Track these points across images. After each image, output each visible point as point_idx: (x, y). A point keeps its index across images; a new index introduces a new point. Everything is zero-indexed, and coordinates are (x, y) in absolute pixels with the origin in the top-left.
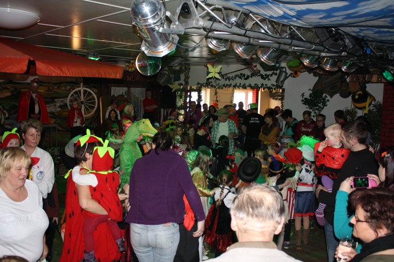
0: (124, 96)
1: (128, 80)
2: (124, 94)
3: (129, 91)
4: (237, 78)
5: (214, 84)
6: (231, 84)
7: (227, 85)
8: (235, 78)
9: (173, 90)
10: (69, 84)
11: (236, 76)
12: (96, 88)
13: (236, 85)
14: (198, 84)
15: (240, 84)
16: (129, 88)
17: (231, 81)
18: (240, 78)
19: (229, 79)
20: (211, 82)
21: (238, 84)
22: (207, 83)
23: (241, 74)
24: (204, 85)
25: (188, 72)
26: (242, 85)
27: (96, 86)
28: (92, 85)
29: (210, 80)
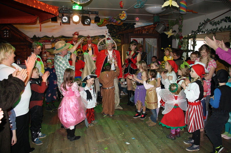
0: (140, 44)
1: (143, 33)
2: (140, 43)
3: (144, 41)
4: (223, 22)
5: (204, 30)
6: (217, 28)
7: (214, 29)
8: (221, 22)
9: (169, 36)
10: (101, 37)
11: (222, 20)
12: (119, 39)
13: (222, 28)
14: (193, 32)
15: (225, 27)
16: (144, 38)
17: (218, 25)
18: (226, 21)
19: (215, 24)
20: (202, 29)
21: (224, 27)
22: (198, 30)
23: (226, 18)
24: (197, 32)
25: (182, 22)
26: (227, 27)
27: (120, 38)
28: (117, 37)
29: (201, 28)
